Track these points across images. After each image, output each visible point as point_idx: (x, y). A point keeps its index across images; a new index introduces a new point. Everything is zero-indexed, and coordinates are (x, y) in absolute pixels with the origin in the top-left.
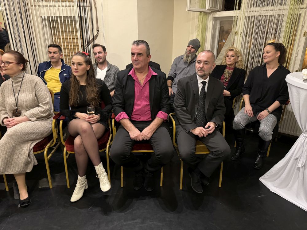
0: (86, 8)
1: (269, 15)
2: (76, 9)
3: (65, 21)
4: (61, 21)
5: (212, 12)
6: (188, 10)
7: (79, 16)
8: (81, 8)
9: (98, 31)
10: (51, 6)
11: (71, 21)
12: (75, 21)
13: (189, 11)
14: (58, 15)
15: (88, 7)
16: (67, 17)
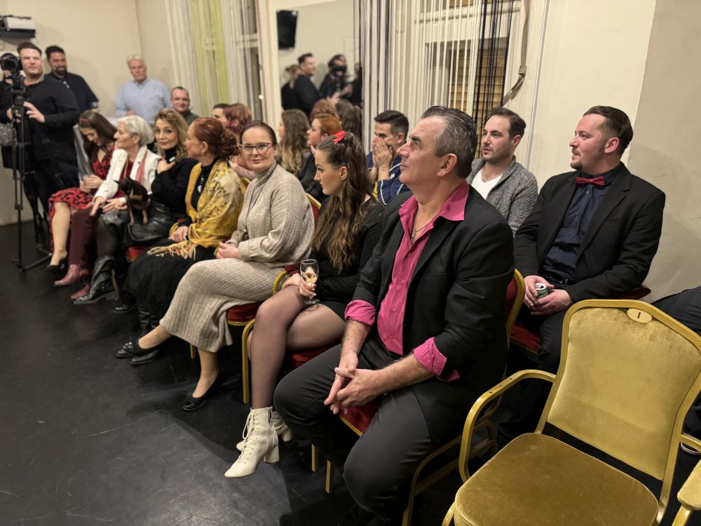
0: (499, 16)
2: (476, 21)
7: (481, 37)
8: (488, 18)
9: (523, 75)
11: (462, 52)
12: (469, 51)
15: (505, 12)
16: (456, 42)
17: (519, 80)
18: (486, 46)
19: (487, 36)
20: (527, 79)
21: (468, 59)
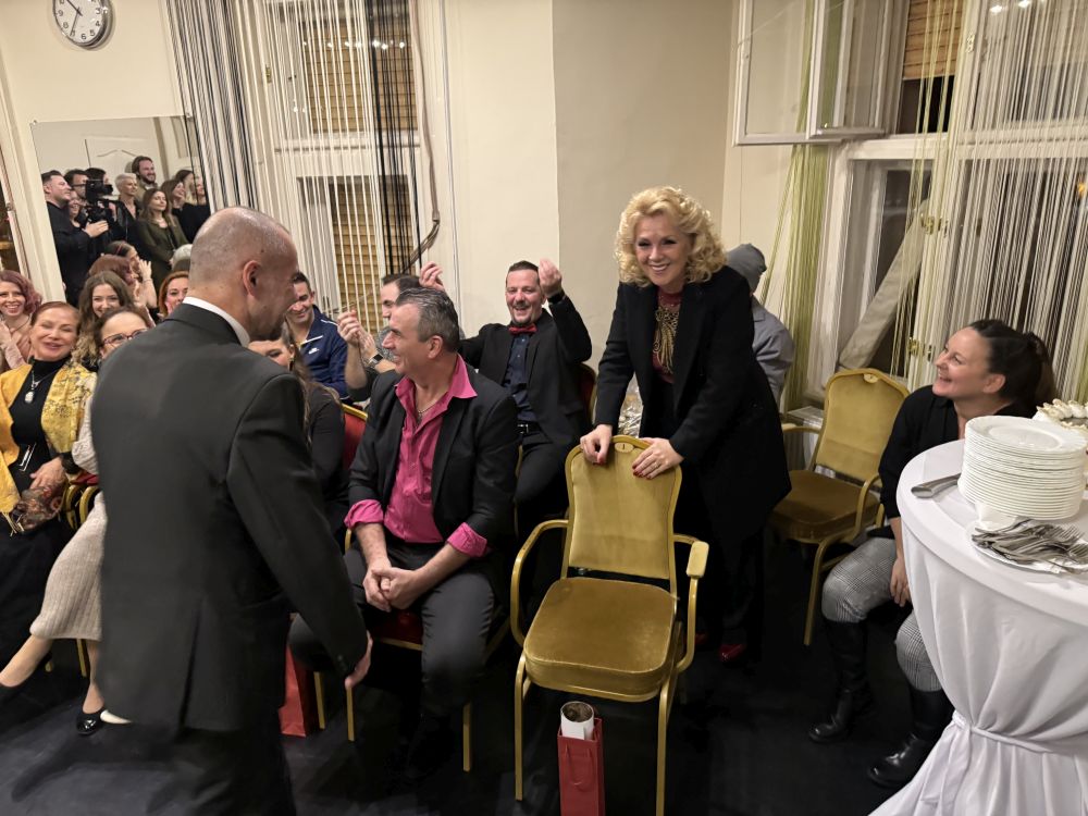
0: (399, 149)
1: (1042, 156)
2: (371, 155)
3: (341, 187)
4: (331, 187)
5: (844, 142)
6: (737, 142)
7: (381, 173)
8: (386, 151)
9: (437, 221)
10: (307, 149)
11: (358, 187)
12: (367, 186)
13: (739, 145)
14: (325, 175)
15: (405, 146)
16: (348, 178)
17: (435, 227)
18: (388, 181)
19: (387, 173)
20: (442, 227)
21: (368, 195)
